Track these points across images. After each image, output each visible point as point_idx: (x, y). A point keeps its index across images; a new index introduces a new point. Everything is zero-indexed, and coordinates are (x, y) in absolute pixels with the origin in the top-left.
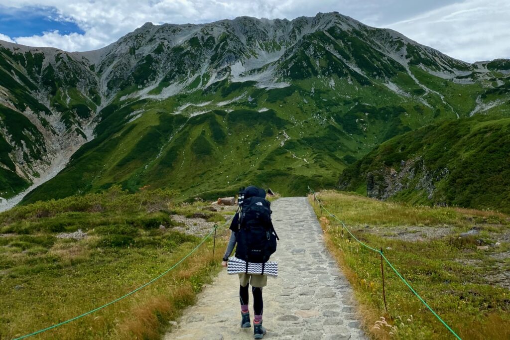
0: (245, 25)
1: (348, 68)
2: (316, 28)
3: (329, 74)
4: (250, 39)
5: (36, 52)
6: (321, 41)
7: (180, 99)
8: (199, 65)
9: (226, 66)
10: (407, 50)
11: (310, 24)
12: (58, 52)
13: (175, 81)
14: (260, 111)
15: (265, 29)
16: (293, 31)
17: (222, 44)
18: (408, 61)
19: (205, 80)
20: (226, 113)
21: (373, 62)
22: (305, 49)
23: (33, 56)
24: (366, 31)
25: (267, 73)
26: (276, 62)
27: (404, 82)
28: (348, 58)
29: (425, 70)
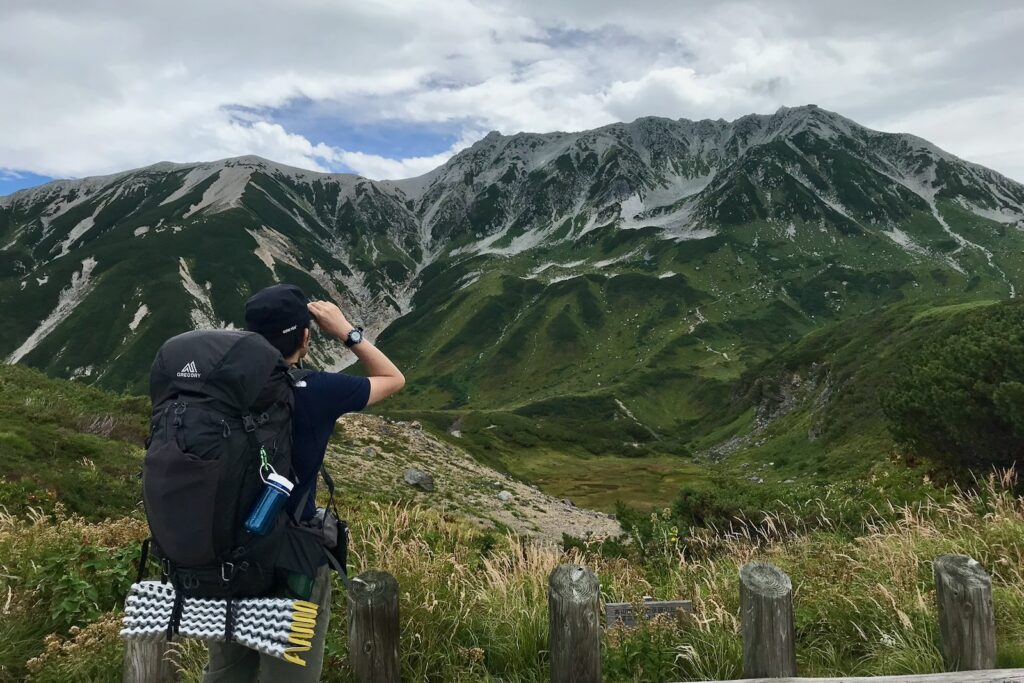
0: (650, 133)
1: (822, 204)
2: (775, 134)
3: (786, 215)
4: (656, 156)
5: (328, 181)
6: (779, 158)
7: (536, 255)
8: (571, 202)
9: (613, 202)
10: (936, 171)
11: (765, 128)
12: (360, 181)
13: (532, 227)
14: (661, 277)
15: (684, 139)
16: (734, 141)
17: (608, 166)
18: (936, 191)
19: (579, 225)
20: (605, 278)
21: (870, 194)
22: (750, 172)
23: (324, 188)
24: (865, 138)
25: (681, 214)
26: (698, 195)
27: (922, 228)
28: (823, 187)
29: (965, 206)
